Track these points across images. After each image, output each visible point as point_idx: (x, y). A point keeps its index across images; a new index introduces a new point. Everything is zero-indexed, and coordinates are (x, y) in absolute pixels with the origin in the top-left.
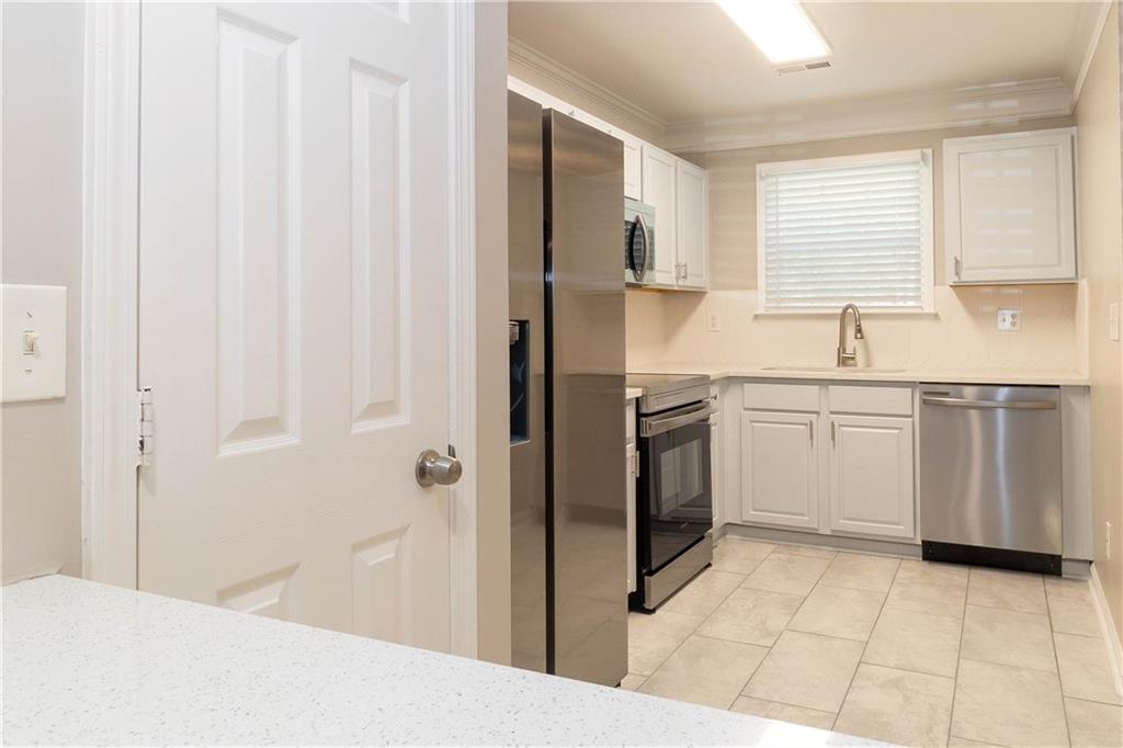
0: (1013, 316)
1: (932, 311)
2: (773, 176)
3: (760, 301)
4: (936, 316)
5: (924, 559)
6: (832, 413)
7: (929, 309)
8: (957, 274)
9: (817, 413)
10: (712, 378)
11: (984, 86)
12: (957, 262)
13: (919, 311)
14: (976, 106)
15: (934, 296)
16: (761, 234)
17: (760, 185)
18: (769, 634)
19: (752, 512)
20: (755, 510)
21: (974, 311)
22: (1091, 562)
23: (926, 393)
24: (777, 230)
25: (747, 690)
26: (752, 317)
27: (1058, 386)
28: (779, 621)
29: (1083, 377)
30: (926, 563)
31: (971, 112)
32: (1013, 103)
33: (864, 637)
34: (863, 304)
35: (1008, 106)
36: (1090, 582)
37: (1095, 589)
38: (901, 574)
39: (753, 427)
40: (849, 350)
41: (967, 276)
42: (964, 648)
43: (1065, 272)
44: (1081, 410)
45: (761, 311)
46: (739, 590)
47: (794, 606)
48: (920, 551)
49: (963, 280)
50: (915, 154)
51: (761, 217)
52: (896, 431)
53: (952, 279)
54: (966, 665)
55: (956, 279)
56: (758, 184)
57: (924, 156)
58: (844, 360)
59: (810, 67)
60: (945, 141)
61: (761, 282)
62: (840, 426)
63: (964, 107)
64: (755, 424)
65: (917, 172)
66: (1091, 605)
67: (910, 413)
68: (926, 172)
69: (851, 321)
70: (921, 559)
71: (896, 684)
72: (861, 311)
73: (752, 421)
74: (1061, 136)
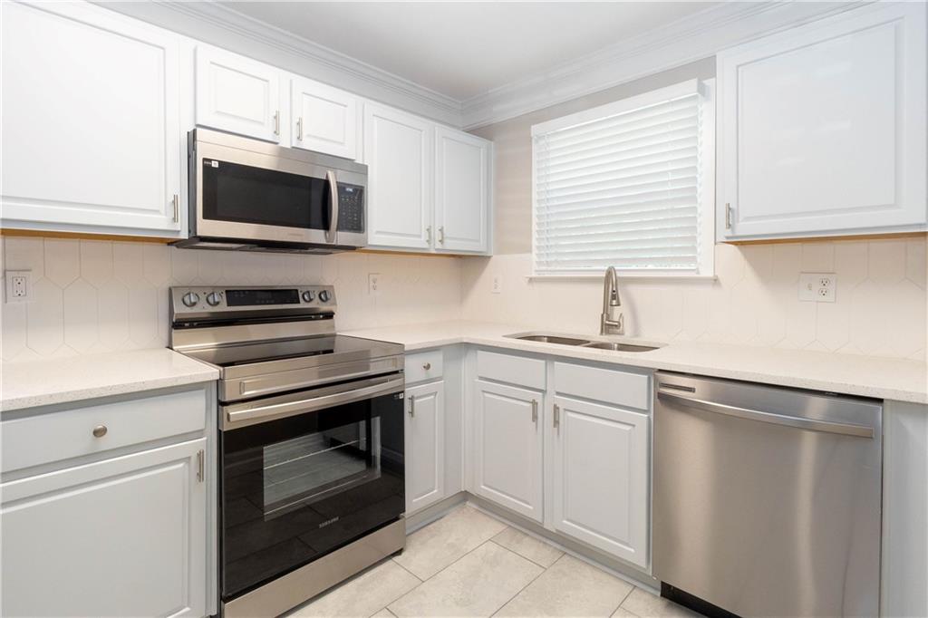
1: (710, 274)
2: (542, 137)
4: (715, 281)
5: (663, 595)
6: (558, 393)
7: (707, 272)
8: (730, 225)
9: (544, 392)
10: (406, 349)
13: (693, 275)
15: (714, 257)
19: (483, 487)
21: (766, 275)
26: (527, 280)
27: (880, 401)
39: (484, 397)
40: (614, 318)
45: (534, 275)
49: (738, 234)
52: (628, 428)
53: (726, 234)
55: (728, 232)
56: (533, 146)
61: (535, 245)
62: (565, 410)
64: (487, 395)
67: (645, 408)
70: (659, 594)
72: (619, 274)
73: (484, 391)
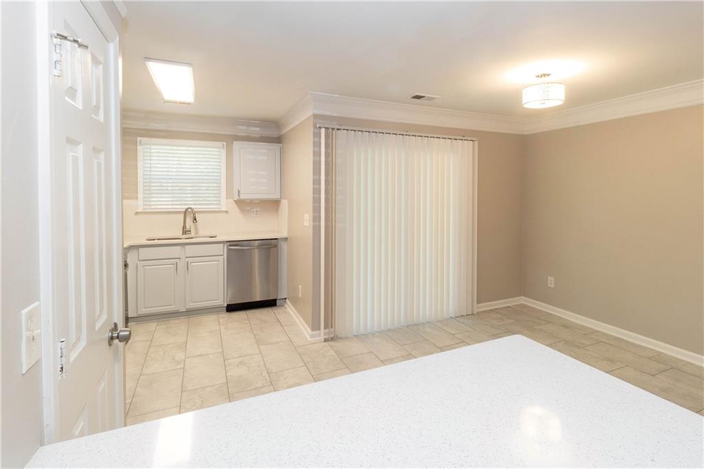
0: (257, 211)
1: (225, 209)
2: (147, 144)
3: (140, 205)
4: (227, 212)
5: (227, 311)
6: (187, 257)
8: (239, 196)
9: (180, 258)
11: (248, 122)
12: (239, 192)
13: (219, 210)
14: (244, 128)
15: (226, 204)
16: (140, 172)
17: (139, 148)
18: (179, 363)
20: (145, 308)
21: (242, 210)
22: (286, 299)
23: (230, 246)
24: (150, 171)
25: (184, 389)
26: (134, 213)
27: (277, 239)
28: (180, 356)
29: (284, 234)
30: (228, 313)
31: (242, 130)
32: (258, 129)
33: (221, 350)
34: (197, 207)
35: (256, 131)
36: (286, 306)
37: (289, 308)
38: (221, 320)
39: (145, 269)
40: (188, 227)
41: (243, 197)
42: (259, 342)
43: (277, 196)
44: (284, 247)
45: (140, 210)
46: (151, 348)
47: (183, 347)
48: (225, 309)
49: (240, 198)
50: (220, 144)
51: (140, 164)
52: (216, 262)
53: (236, 198)
54: (261, 347)
55: (238, 198)
56: (138, 147)
57: (223, 145)
58: (185, 231)
59: (180, 103)
60: (234, 142)
61: (140, 195)
62: (191, 263)
63: (241, 127)
64: (145, 267)
65: (220, 152)
66: (289, 314)
67: (222, 254)
68: (224, 152)
69: (190, 214)
71: (241, 363)
72: (195, 210)
73: (143, 266)
74: (276, 147)
